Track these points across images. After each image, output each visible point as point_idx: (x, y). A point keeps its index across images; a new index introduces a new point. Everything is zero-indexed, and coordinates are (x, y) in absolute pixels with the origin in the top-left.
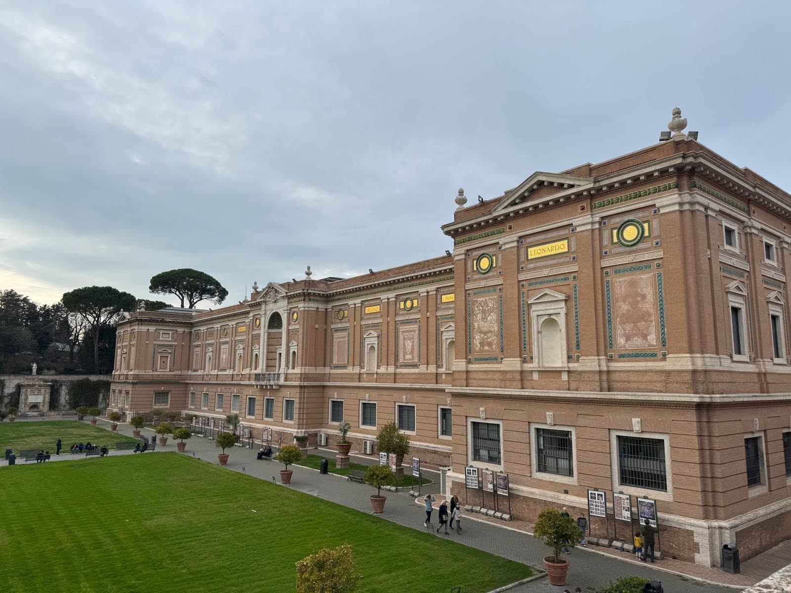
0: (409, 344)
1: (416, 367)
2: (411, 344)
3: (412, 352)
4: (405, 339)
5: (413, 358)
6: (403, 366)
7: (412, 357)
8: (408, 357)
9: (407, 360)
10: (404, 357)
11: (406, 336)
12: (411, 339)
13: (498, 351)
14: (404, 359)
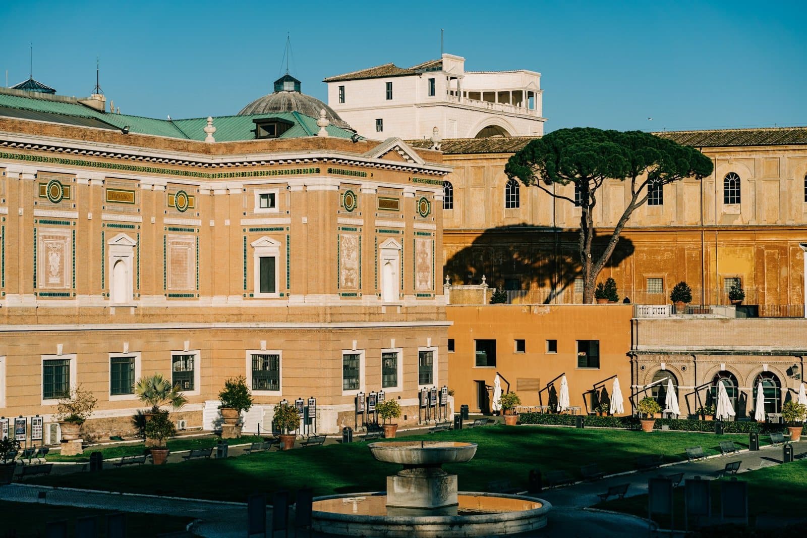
0: (54, 259)
1: (67, 297)
2: (58, 259)
3: (61, 273)
4: (48, 249)
5: (62, 283)
6: (46, 294)
7: (61, 281)
8: (54, 280)
9: (53, 285)
10: (47, 280)
11: (50, 245)
12: (58, 250)
13: (358, 287)
14: (47, 284)
